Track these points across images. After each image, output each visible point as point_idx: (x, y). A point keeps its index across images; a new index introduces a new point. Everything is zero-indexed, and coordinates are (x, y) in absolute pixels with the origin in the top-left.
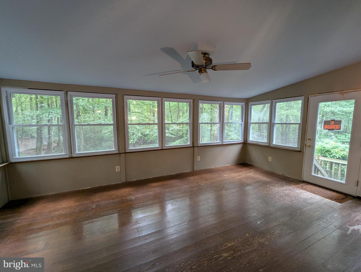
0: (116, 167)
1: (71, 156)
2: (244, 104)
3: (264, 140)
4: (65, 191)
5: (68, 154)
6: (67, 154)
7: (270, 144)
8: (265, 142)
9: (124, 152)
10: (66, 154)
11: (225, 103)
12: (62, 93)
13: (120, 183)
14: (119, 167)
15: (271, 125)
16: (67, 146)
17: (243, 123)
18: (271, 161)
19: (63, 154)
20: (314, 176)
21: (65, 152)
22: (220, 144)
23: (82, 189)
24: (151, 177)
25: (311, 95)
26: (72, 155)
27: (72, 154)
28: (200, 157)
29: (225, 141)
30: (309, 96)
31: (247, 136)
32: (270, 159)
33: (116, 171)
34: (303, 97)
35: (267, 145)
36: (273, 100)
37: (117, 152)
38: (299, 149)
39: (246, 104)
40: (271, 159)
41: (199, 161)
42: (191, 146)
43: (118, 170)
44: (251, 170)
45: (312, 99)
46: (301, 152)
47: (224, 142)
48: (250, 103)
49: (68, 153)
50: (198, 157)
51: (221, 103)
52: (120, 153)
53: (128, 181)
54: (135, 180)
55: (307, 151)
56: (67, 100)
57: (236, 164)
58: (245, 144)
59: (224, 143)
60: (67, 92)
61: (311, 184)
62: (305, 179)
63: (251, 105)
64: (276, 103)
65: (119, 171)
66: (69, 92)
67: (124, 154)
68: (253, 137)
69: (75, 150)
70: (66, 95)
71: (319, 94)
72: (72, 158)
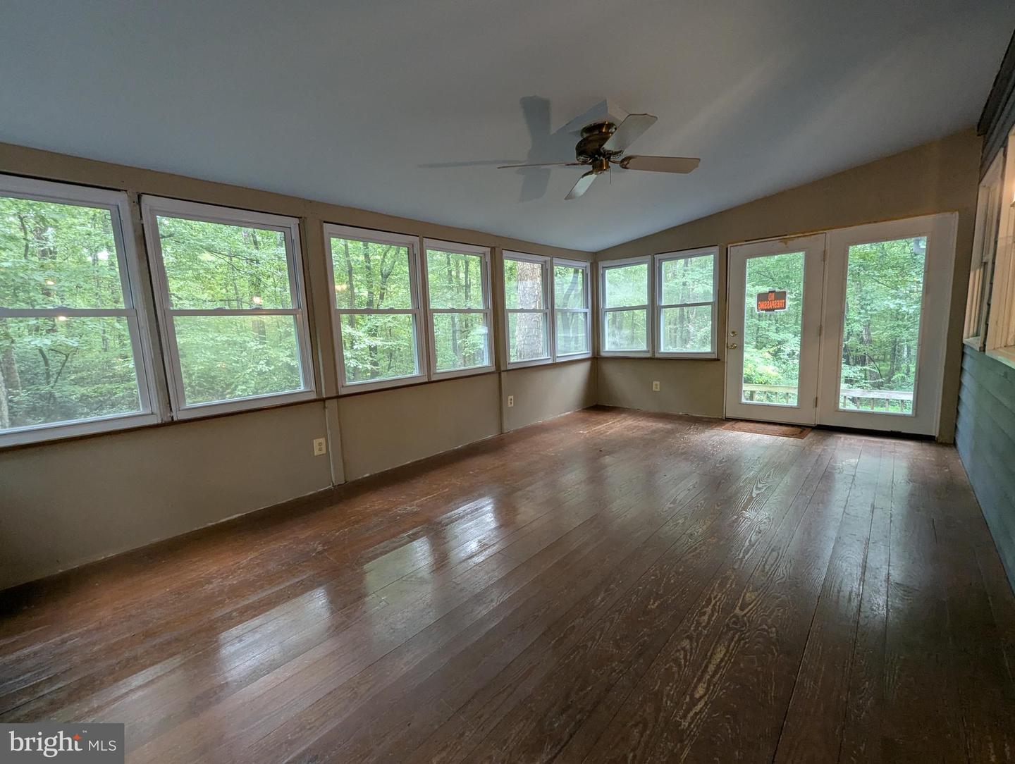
0: (316, 442)
1: (170, 419)
2: (588, 264)
3: (640, 346)
4: (156, 540)
5: (159, 412)
6: (152, 414)
7: (654, 352)
8: (643, 350)
9: (334, 395)
10: (149, 412)
11: (555, 260)
12: (121, 199)
13: (330, 490)
14: (322, 440)
15: (653, 310)
16: (152, 385)
17: (589, 311)
18: (658, 390)
19: (141, 411)
20: (746, 404)
21: (145, 406)
22: (550, 362)
23: (213, 524)
24: (409, 462)
25: (732, 243)
26: (174, 414)
27: (171, 409)
28: (512, 397)
29: (559, 355)
30: (729, 246)
31: (599, 343)
32: (656, 386)
33: (317, 452)
34: (717, 247)
35: (648, 355)
36: (655, 256)
37: (313, 396)
38: (714, 356)
39: (592, 264)
40: (659, 387)
41: (512, 407)
42: (493, 369)
43: (320, 450)
44: (623, 415)
45: (734, 251)
46: (719, 360)
47: (558, 357)
48: (601, 264)
49: (156, 410)
50: (510, 397)
51: (545, 262)
52: (324, 400)
53: (349, 480)
54: (367, 475)
55: (730, 357)
56: (143, 225)
57: (583, 409)
58: (597, 360)
59: (558, 360)
60: (139, 197)
61: (742, 420)
62: (729, 415)
63: (603, 268)
64: (661, 261)
65: (324, 451)
66: (144, 197)
67: (335, 400)
68: (613, 343)
69: (181, 398)
70: (138, 207)
71: (746, 241)
72: (173, 423)
